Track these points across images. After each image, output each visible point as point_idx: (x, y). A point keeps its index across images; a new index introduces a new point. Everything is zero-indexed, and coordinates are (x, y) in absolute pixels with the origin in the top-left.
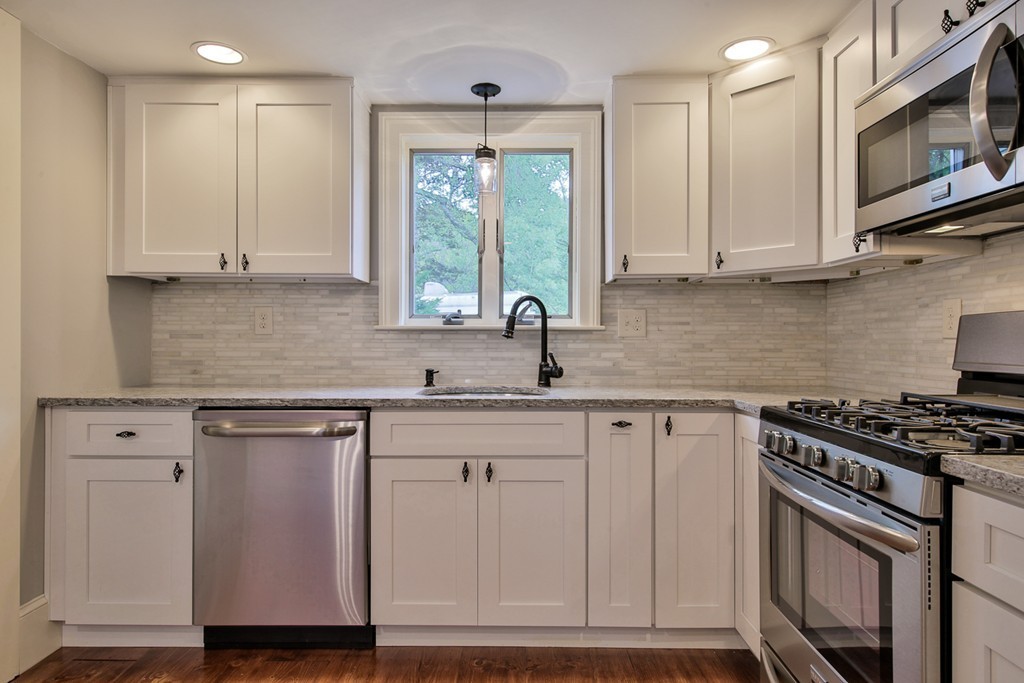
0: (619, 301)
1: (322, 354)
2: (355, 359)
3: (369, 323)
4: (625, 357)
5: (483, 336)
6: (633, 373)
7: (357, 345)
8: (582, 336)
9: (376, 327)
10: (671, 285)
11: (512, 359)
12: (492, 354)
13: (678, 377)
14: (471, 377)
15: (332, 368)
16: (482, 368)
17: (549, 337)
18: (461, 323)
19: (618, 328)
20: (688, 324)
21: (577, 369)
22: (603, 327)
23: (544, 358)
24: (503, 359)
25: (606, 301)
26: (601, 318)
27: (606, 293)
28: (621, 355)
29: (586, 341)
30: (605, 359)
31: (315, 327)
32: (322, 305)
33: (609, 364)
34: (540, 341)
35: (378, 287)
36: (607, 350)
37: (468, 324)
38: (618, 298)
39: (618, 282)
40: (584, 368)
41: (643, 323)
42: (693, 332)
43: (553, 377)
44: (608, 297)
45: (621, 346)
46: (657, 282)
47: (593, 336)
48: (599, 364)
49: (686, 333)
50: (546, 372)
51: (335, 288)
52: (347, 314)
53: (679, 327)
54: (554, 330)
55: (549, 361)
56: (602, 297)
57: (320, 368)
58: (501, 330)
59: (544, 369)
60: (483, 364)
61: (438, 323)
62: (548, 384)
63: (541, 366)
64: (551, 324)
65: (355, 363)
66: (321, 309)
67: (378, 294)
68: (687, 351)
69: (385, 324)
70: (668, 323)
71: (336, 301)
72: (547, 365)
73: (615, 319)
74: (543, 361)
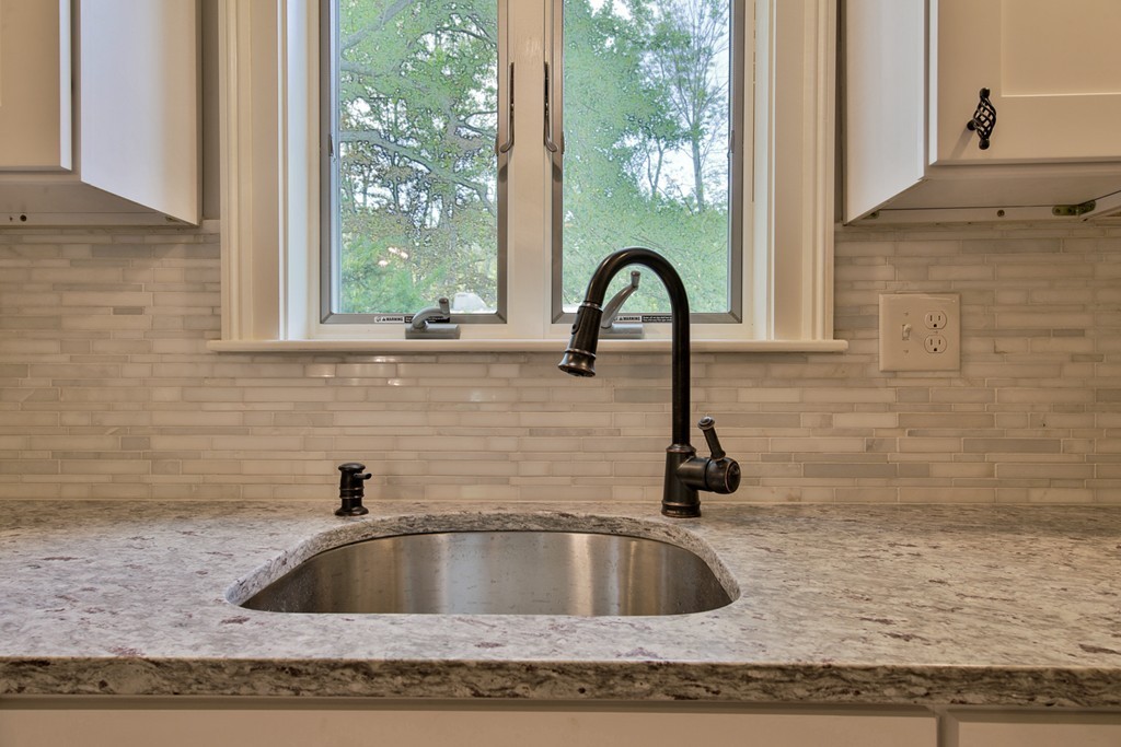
0: (884, 272)
1: (70, 419)
2: (163, 431)
3: (200, 334)
4: (901, 427)
5: (508, 370)
6: (921, 472)
7: (166, 394)
8: (778, 370)
9: (213, 345)
10: (1030, 224)
11: (588, 432)
12: (531, 418)
13: (1051, 482)
14: (478, 479)
15: (98, 456)
16: (505, 456)
17: (695, 371)
18: (455, 335)
19: (882, 347)
20: (1079, 333)
21: (766, 458)
22: (842, 344)
23: (681, 431)
24: (562, 432)
25: (849, 273)
26: (835, 317)
27: (850, 249)
28: (889, 420)
29: (789, 382)
30: (844, 432)
31: (53, 346)
32: (72, 287)
33: (857, 445)
34: (668, 384)
35: (218, 235)
36: (851, 407)
37: (471, 336)
38: (881, 264)
39: (882, 219)
40: (785, 457)
41: (952, 330)
42: (1094, 358)
43: (708, 488)
44: (850, 260)
45: (888, 396)
46: (992, 215)
47: (810, 370)
48: (829, 445)
49: (1074, 358)
50: (690, 474)
51: (105, 239)
52: (138, 311)
53: (1056, 344)
54: (705, 353)
55: (698, 439)
56: (838, 261)
57: (67, 455)
58: (558, 354)
59: (683, 466)
60: (507, 444)
61: (395, 335)
62: (692, 510)
63: (672, 459)
64: (699, 335)
65: (161, 444)
66: (72, 298)
67: (219, 257)
68: (1077, 409)
69: (240, 334)
70: (1022, 333)
71: (111, 274)
72: (690, 454)
73: (870, 322)
74: (675, 441)
